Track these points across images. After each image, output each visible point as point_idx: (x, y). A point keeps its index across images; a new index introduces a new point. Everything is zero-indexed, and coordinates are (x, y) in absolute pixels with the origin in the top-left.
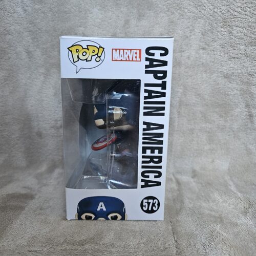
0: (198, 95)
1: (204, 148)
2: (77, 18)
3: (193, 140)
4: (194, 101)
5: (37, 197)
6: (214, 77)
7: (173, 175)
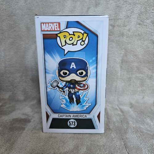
0: (135, 55)
1: (137, 89)
2: (58, 6)
3: (130, 85)
4: (132, 60)
5: (32, 121)
6: (146, 43)
7: (118, 106)
